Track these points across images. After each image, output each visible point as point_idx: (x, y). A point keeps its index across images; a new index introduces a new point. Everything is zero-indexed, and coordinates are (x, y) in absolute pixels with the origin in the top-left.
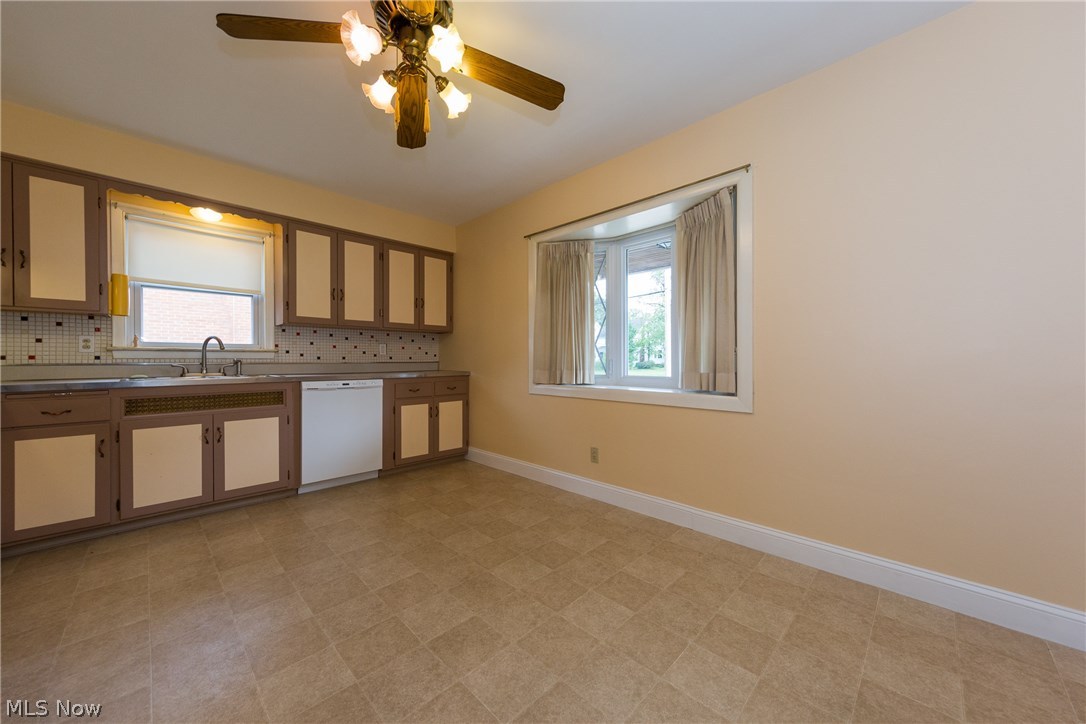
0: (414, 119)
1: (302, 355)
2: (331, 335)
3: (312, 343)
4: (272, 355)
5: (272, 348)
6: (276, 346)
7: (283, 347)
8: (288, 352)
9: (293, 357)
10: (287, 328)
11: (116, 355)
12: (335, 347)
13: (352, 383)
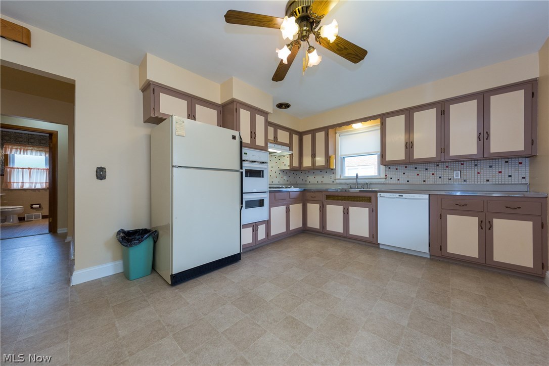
0: (345, 49)
1: (398, 180)
2: (416, 168)
3: (404, 173)
4: (383, 180)
5: (384, 177)
6: (386, 176)
7: (389, 177)
8: (391, 178)
9: (394, 181)
10: (391, 167)
11: (337, 181)
12: (418, 175)
13: (405, 195)
